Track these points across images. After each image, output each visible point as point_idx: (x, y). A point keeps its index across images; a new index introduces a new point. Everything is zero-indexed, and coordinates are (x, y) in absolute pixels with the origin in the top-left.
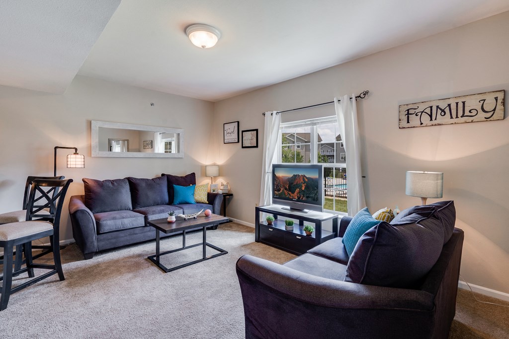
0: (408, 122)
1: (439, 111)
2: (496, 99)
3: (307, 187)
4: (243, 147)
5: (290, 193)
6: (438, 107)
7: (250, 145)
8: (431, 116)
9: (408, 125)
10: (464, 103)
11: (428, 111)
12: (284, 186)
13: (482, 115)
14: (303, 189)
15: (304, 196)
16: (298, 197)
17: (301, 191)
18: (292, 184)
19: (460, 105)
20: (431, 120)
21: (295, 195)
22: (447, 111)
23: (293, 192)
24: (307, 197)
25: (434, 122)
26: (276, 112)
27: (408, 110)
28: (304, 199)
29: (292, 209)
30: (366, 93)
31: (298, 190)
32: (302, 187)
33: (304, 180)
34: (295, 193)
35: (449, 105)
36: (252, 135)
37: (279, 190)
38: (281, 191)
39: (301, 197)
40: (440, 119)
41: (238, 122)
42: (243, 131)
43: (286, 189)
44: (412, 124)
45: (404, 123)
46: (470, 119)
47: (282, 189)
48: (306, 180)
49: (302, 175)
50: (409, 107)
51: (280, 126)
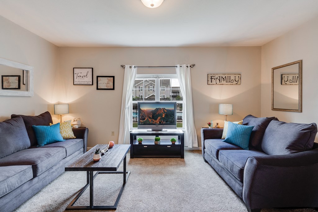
0: (211, 82)
1: (222, 79)
2: (239, 77)
3: (166, 115)
4: (97, 89)
5: (153, 120)
6: (222, 77)
7: (106, 88)
8: (220, 80)
9: (211, 83)
10: (230, 77)
11: (219, 78)
12: (148, 116)
13: (235, 82)
14: (163, 117)
15: (164, 121)
16: (159, 122)
17: (162, 118)
18: (155, 114)
19: (229, 77)
20: (220, 82)
21: (158, 121)
22: (225, 79)
23: (156, 119)
24: (166, 121)
25: (221, 83)
26: (134, 66)
27: (211, 77)
28: (164, 123)
29: (153, 130)
30: (194, 65)
31: (159, 118)
32: (162, 115)
33: (164, 111)
34: (157, 120)
35: (226, 77)
36: (109, 80)
37: (144, 119)
38: (146, 120)
39: (162, 122)
40: (223, 82)
41: (92, 68)
42: (98, 77)
43: (150, 118)
44: (213, 83)
45: (210, 82)
46: (232, 83)
47: (146, 118)
48: (166, 111)
49: (163, 108)
50: (212, 75)
51: (136, 76)
